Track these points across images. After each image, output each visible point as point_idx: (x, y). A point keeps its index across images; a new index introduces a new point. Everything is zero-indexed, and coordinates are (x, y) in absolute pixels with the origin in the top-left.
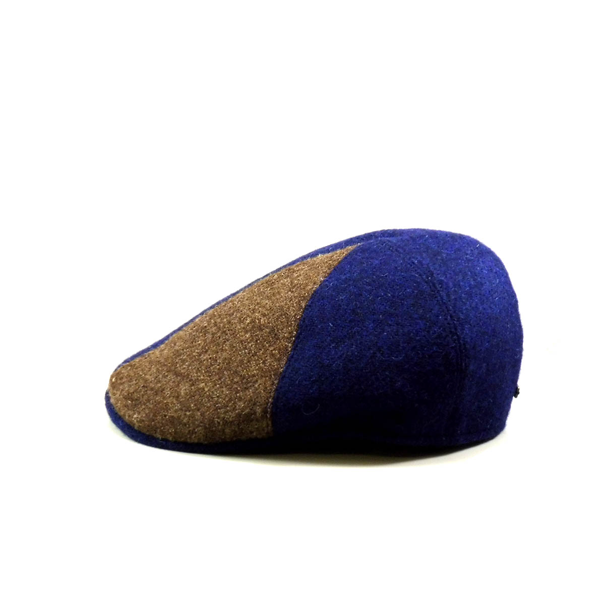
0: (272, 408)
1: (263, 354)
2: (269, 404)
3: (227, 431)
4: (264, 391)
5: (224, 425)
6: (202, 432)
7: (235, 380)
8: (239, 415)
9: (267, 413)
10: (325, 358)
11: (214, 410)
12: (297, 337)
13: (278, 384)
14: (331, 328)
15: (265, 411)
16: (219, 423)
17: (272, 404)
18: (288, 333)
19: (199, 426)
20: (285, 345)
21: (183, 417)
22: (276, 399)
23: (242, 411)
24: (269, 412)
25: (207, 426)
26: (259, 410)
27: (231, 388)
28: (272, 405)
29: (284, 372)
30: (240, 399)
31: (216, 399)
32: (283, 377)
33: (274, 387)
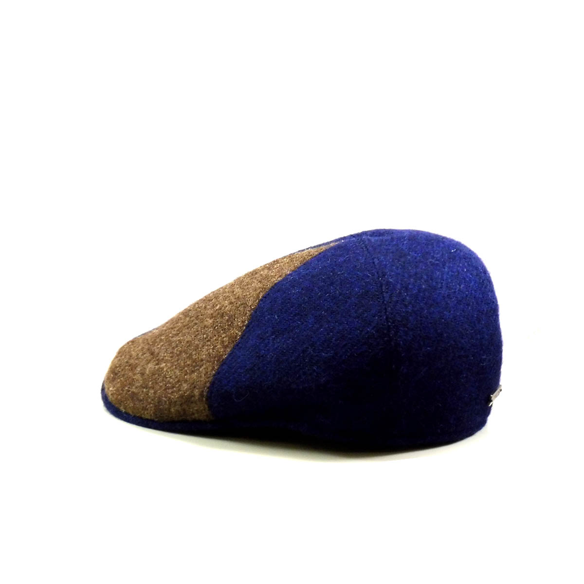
0: (208, 392)
1: (215, 340)
2: (206, 388)
3: (172, 410)
4: (205, 375)
5: (170, 404)
6: (153, 409)
7: (188, 363)
8: (182, 396)
9: (203, 396)
10: (263, 348)
11: (164, 390)
12: (247, 326)
13: (218, 369)
14: (276, 320)
15: (201, 395)
16: (166, 402)
17: (208, 388)
18: (241, 321)
19: (150, 403)
20: (236, 333)
21: (141, 393)
22: (213, 384)
23: (185, 393)
24: (205, 396)
25: (157, 404)
26: (196, 392)
27: (182, 370)
28: (208, 390)
29: (227, 358)
30: (186, 381)
31: (168, 379)
32: (223, 363)
33: (214, 372)
